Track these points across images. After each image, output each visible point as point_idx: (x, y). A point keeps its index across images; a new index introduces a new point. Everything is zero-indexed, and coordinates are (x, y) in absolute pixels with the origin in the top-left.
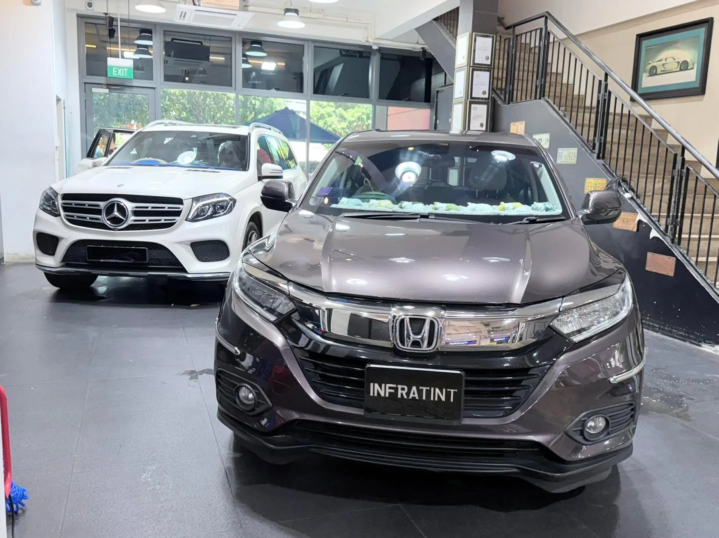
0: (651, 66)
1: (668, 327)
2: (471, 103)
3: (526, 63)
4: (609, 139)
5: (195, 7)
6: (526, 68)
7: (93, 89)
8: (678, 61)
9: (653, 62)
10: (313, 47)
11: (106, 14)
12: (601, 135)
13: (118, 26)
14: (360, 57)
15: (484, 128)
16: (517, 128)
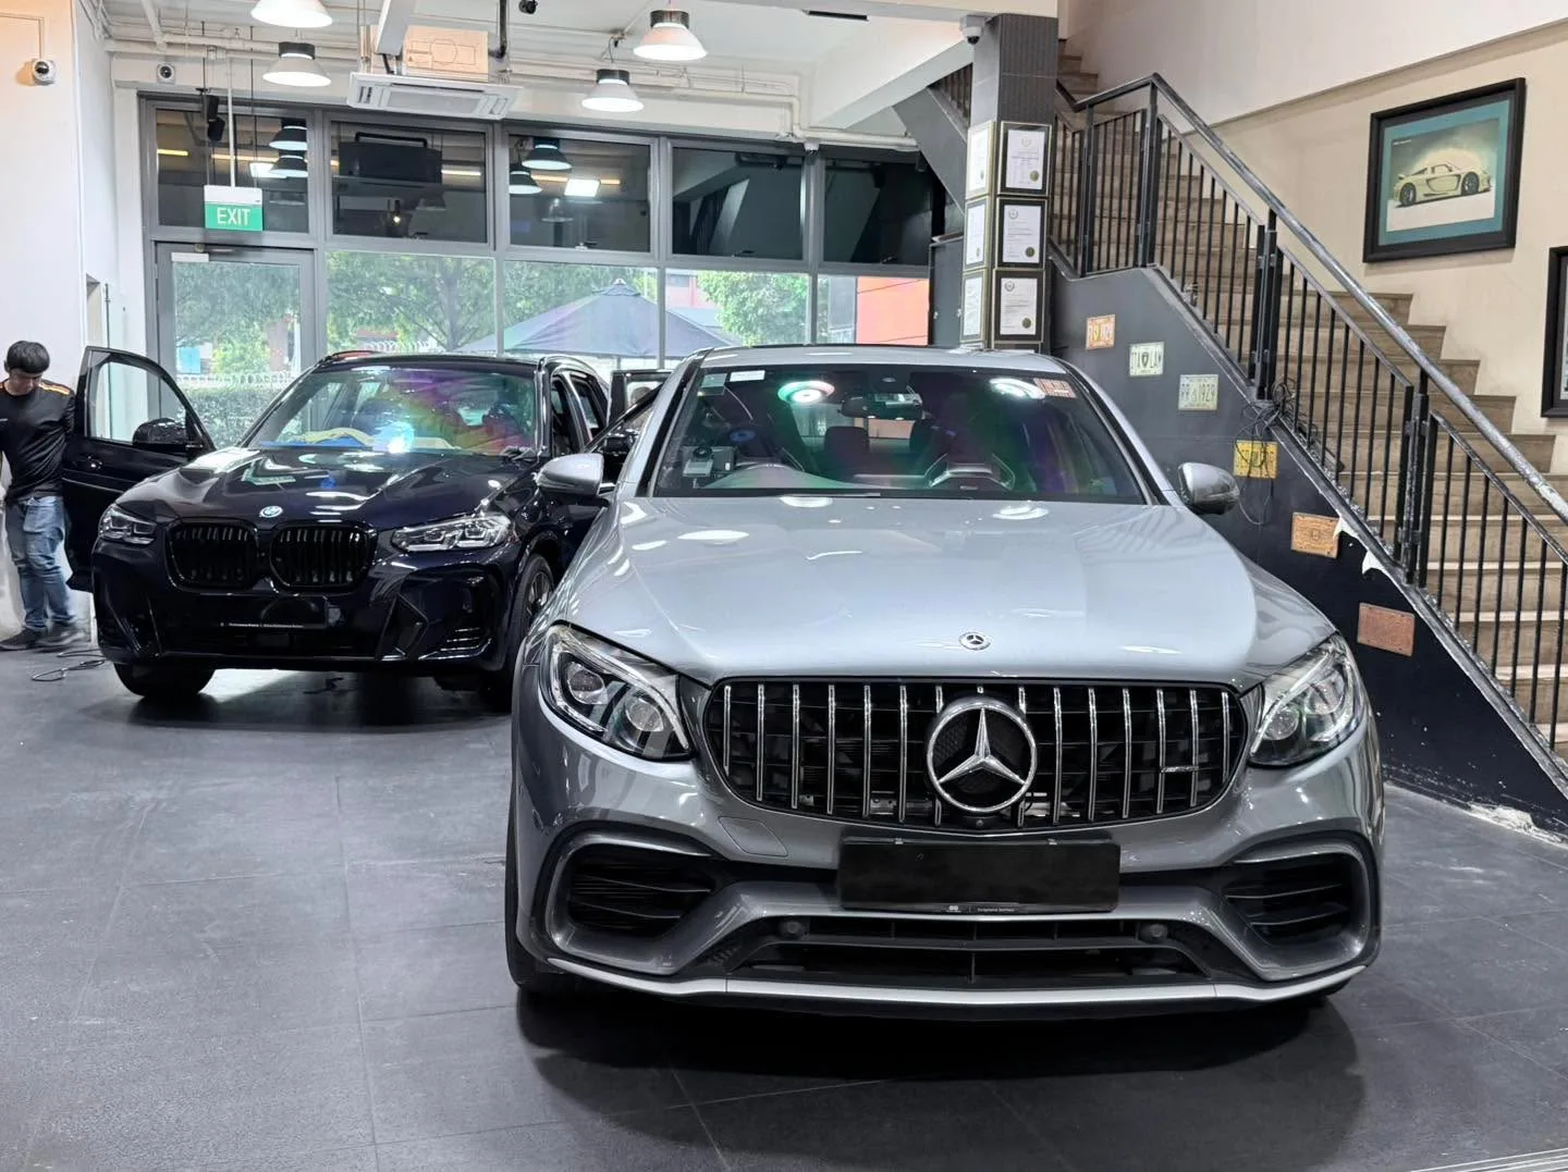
0: (1402, 183)
1: (1406, 769)
2: (1000, 275)
5: (390, 76)
7: (173, 254)
8: (1457, 172)
9: (1407, 176)
10: (670, 149)
11: (201, 90)
12: (1266, 346)
13: (227, 114)
14: (779, 166)
15: (1032, 331)
16: (1100, 331)
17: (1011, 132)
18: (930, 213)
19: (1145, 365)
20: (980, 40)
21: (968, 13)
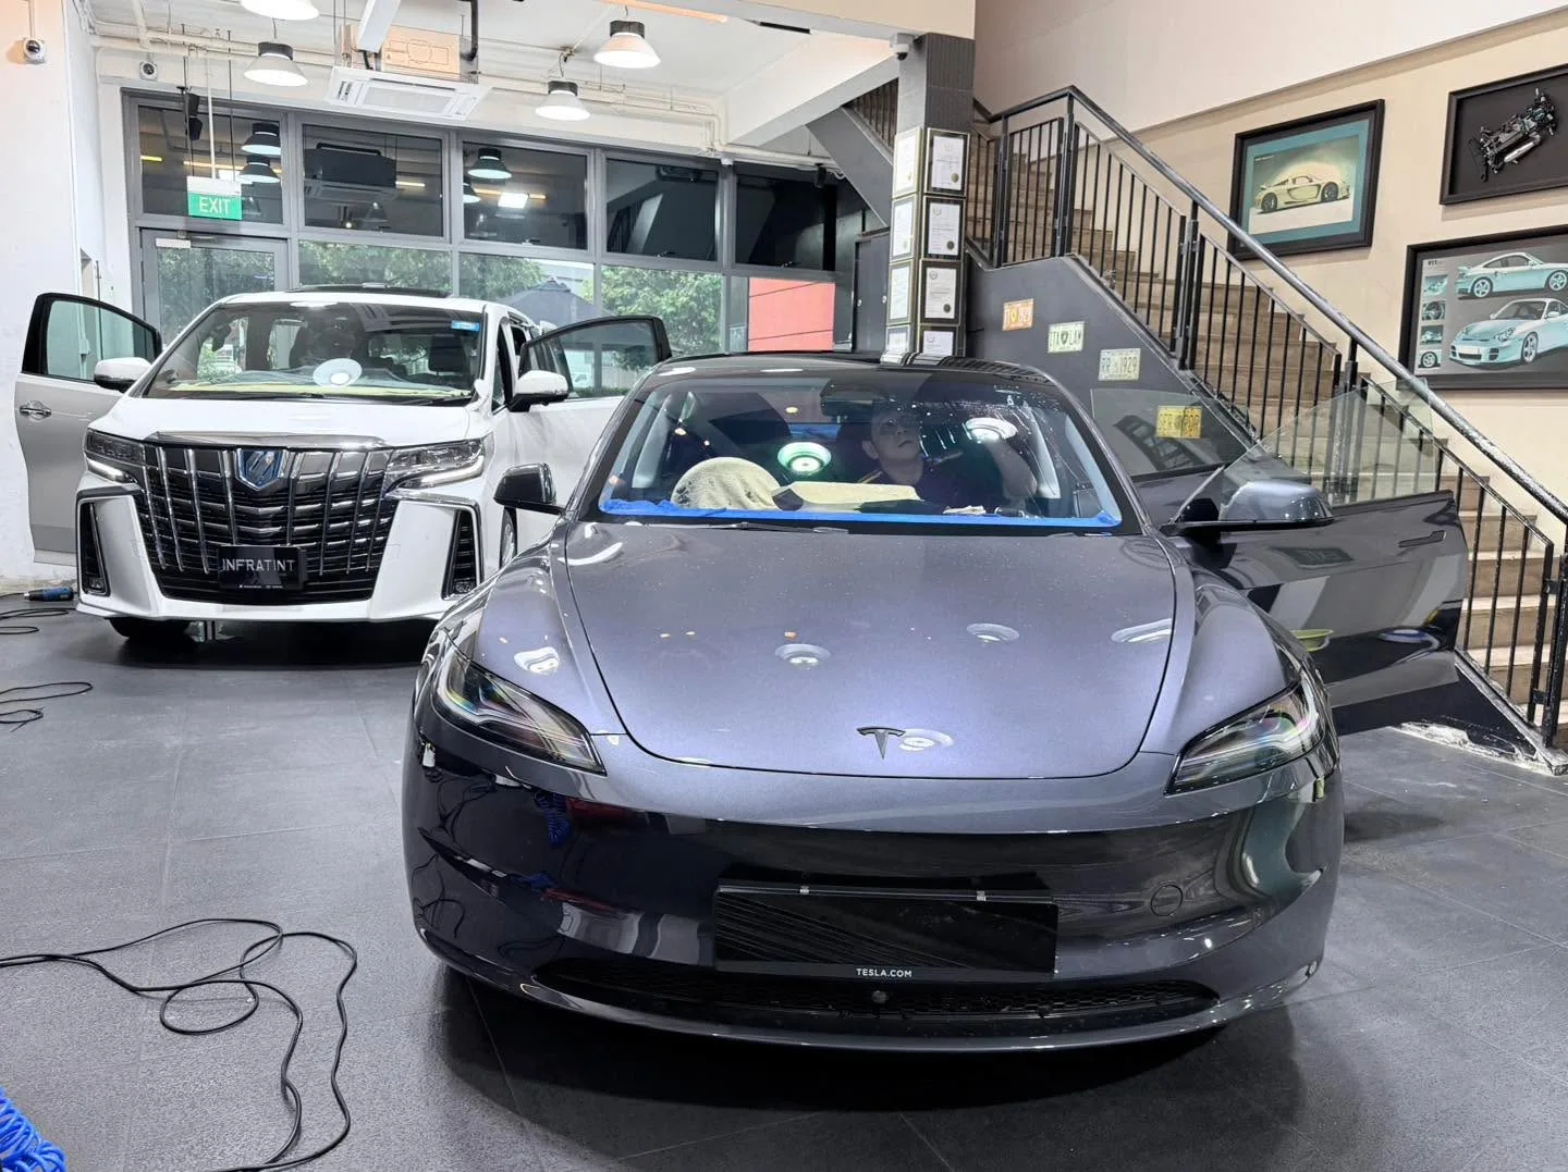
0: (1265, 193)
2: (926, 265)
3: (1023, 192)
4: (1202, 331)
5: (369, 71)
6: (1022, 200)
7: (157, 240)
8: (1318, 182)
9: (1270, 187)
10: (604, 160)
11: (182, 89)
12: (1188, 323)
13: (207, 114)
14: (696, 181)
15: (951, 315)
16: (1018, 315)
17: (936, 138)
18: (822, 225)
19: (1064, 342)
20: (908, 56)
21: (899, 31)
